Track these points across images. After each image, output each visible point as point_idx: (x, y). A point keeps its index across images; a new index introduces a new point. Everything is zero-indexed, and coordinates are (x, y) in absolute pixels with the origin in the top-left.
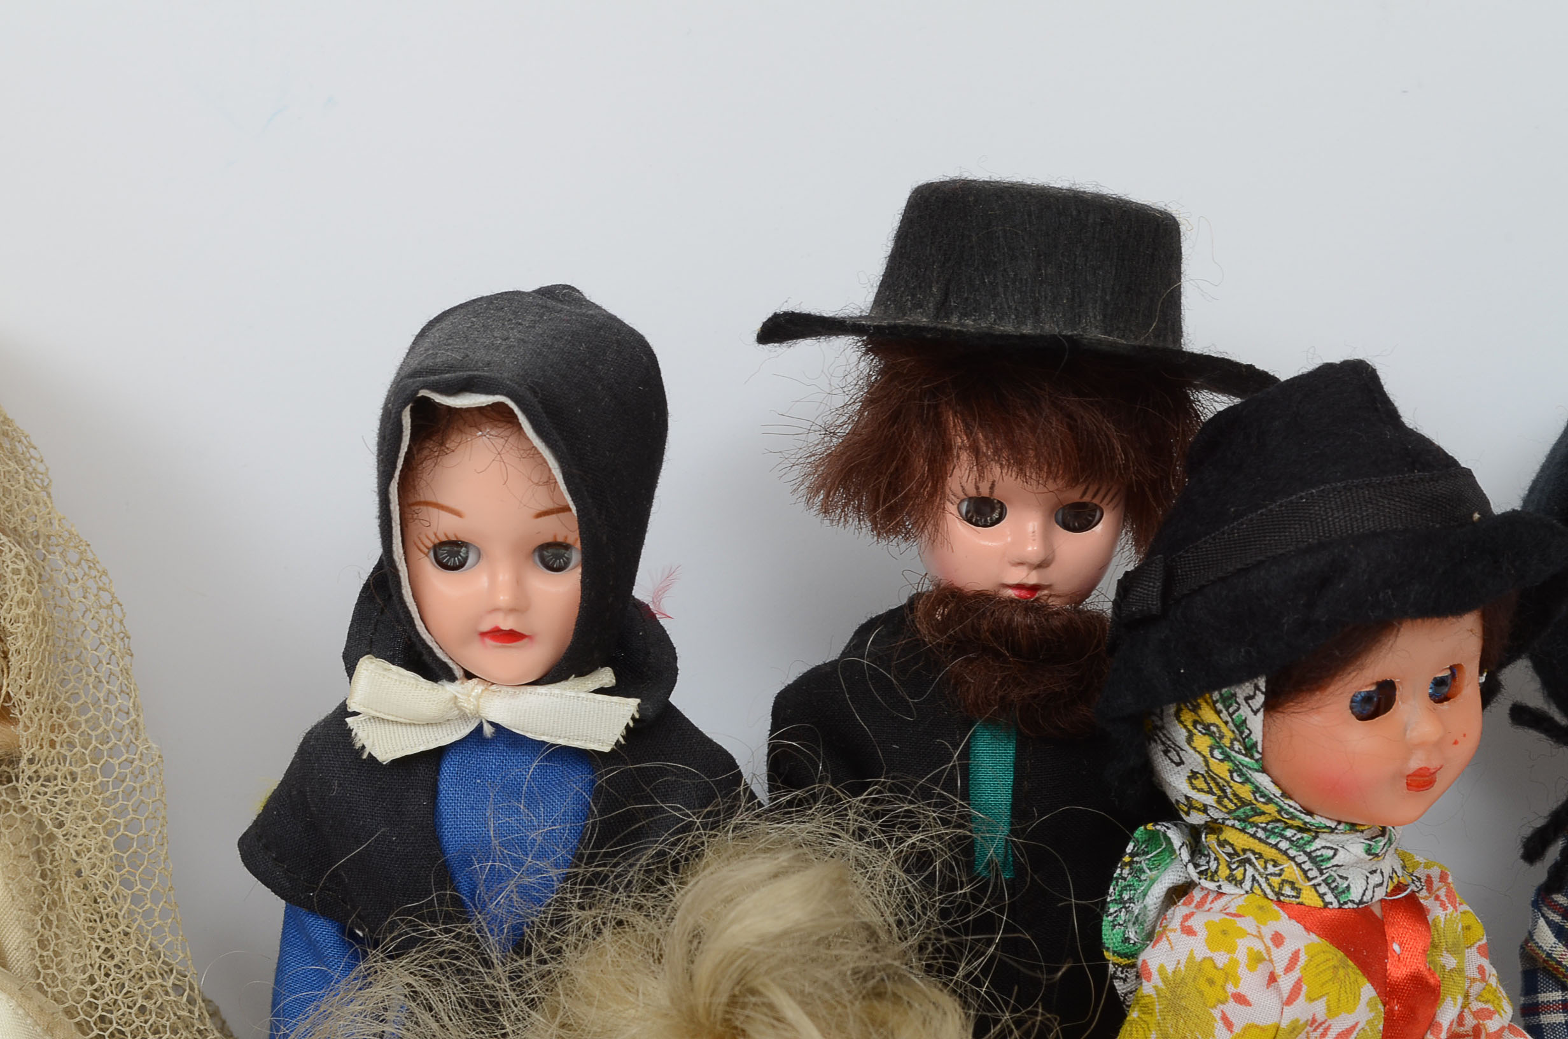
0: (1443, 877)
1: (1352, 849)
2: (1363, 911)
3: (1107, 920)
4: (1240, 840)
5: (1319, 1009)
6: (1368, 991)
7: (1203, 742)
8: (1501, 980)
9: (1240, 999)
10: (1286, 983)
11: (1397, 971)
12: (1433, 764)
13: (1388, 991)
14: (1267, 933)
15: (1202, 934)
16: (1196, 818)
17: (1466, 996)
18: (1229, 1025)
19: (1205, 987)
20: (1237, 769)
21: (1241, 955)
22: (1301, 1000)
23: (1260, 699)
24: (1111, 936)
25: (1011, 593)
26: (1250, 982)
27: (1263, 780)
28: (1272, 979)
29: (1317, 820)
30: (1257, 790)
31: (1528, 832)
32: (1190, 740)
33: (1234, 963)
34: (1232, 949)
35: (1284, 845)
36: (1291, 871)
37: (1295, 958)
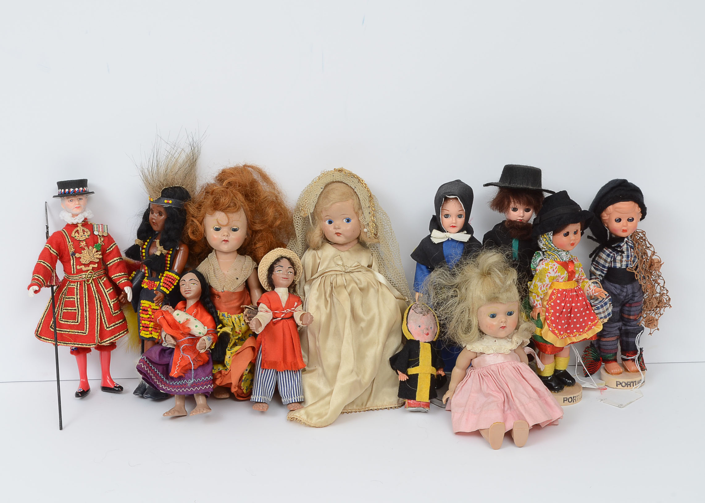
0: (576, 258)
1: (564, 254)
2: (565, 262)
3: (531, 264)
4: (549, 253)
5: (560, 274)
6: (566, 272)
7: (545, 240)
8: (584, 272)
9: (549, 273)
10: (555, 271)
11: (570, 270)
12: (574, 242)
13: (568, 272)
14: (553, 264)
15: (544, 265)
16: (544, 250)
17: (579, 274)
18: (548, 276)
19: (545, 271)
20: (549, 243)
21: (550, 267)
22: (557, 273)
23: (552, 234)
24: (532, 266)
25: (518, 221)
26: (551, 271)
27: (552, 244)
28: (554, 270)
29: (559, 250)
30: (551, 246)
31: (590, 254)
32: (543, 239)
33: (548, 268)
34: (548, 266)
35: (555, 253)
36: (556, 257)
37: (556, 267)
